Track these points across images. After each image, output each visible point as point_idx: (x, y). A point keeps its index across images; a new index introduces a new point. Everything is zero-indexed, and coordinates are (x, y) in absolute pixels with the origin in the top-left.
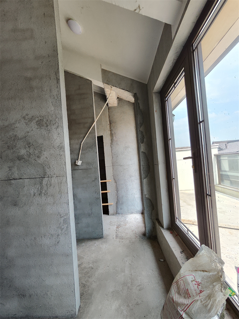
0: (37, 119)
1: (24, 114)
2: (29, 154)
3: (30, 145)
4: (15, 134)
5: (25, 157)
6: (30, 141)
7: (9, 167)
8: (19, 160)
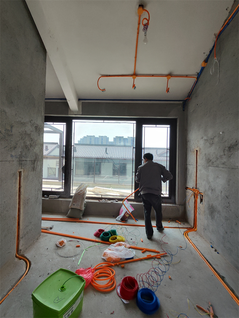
0: (35, 125)
1: (31, 120)
2: (31, 146)
3: (32, 140)
4: (26, 130)
5: (29, 147)
6: (32, 137)
7: (21, 152)
8: (26, 148)
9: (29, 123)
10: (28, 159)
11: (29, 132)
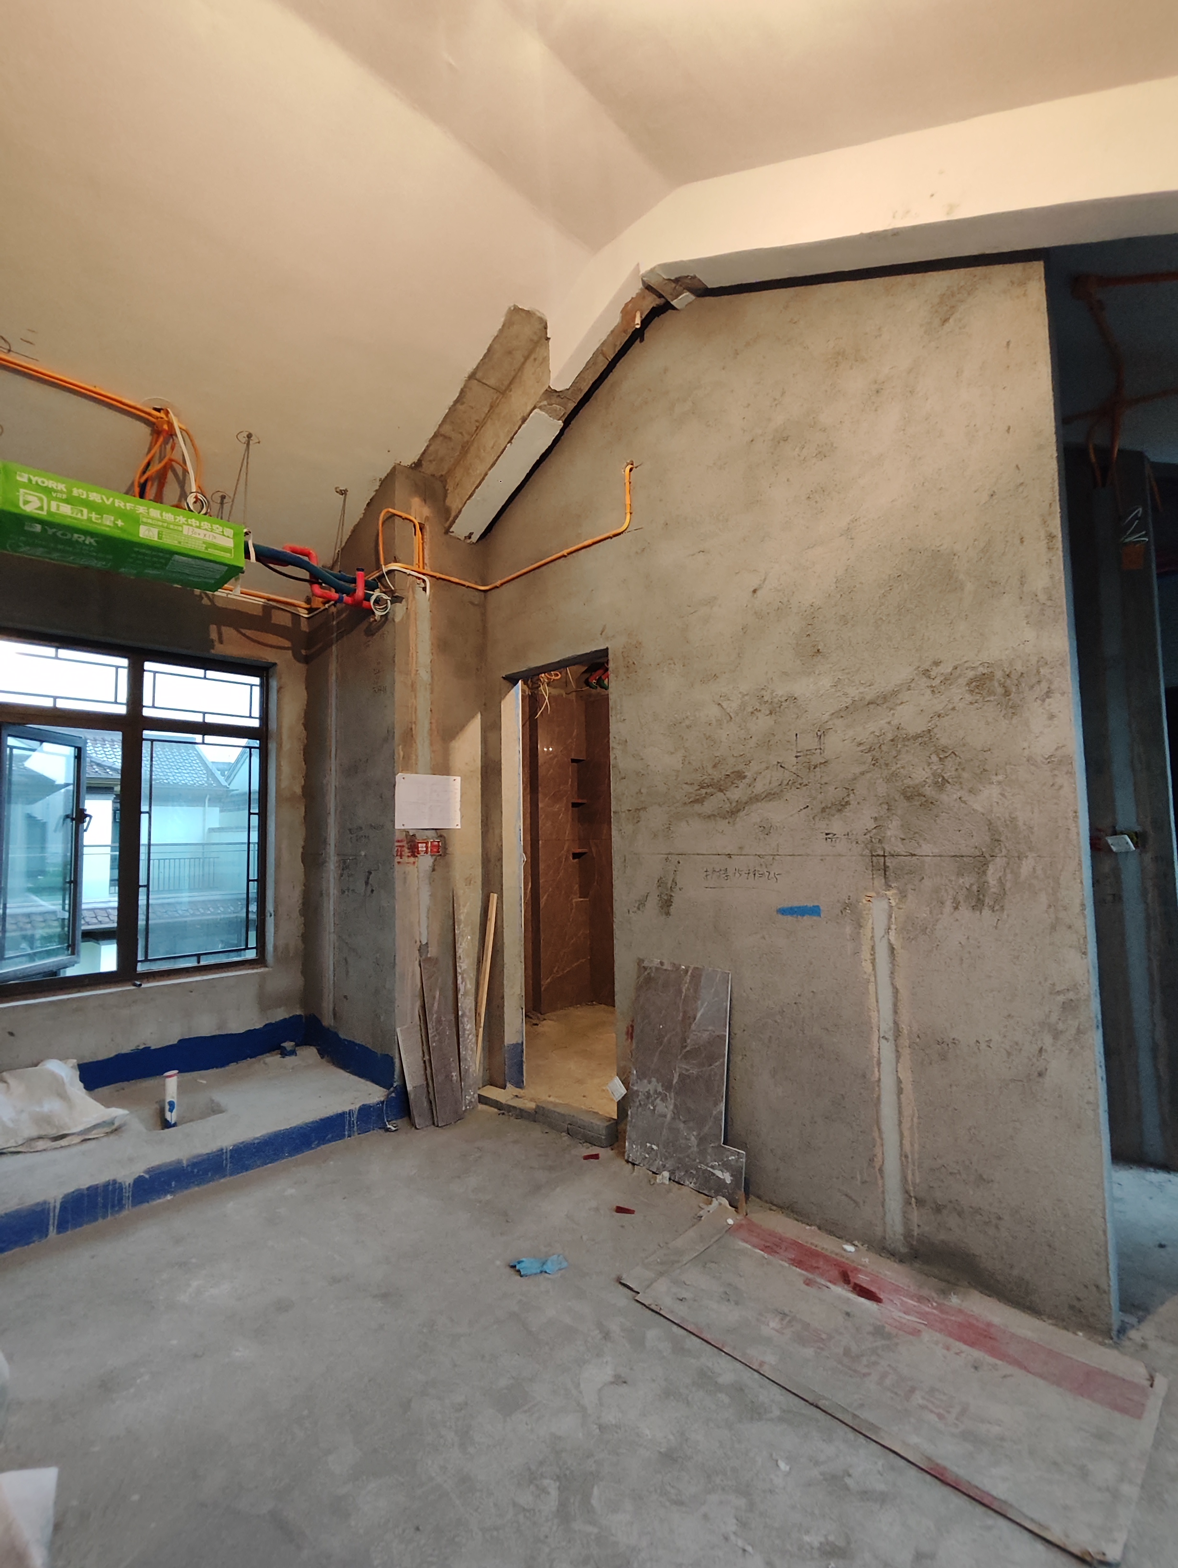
0: (970, 674)
1: (927, 663)
2: (941, 783)
3: (944, 754)
4: (895, 722)
5: (928, 791)
6: (944, 741)
7: (876, 819)
8: (908, 798)
9: (924, 682)
10: (926, 849)
11: (917, 726)
